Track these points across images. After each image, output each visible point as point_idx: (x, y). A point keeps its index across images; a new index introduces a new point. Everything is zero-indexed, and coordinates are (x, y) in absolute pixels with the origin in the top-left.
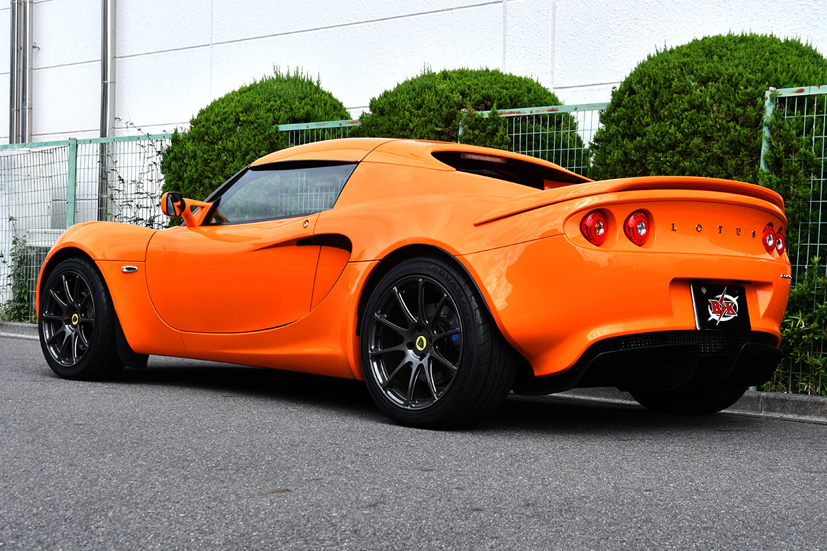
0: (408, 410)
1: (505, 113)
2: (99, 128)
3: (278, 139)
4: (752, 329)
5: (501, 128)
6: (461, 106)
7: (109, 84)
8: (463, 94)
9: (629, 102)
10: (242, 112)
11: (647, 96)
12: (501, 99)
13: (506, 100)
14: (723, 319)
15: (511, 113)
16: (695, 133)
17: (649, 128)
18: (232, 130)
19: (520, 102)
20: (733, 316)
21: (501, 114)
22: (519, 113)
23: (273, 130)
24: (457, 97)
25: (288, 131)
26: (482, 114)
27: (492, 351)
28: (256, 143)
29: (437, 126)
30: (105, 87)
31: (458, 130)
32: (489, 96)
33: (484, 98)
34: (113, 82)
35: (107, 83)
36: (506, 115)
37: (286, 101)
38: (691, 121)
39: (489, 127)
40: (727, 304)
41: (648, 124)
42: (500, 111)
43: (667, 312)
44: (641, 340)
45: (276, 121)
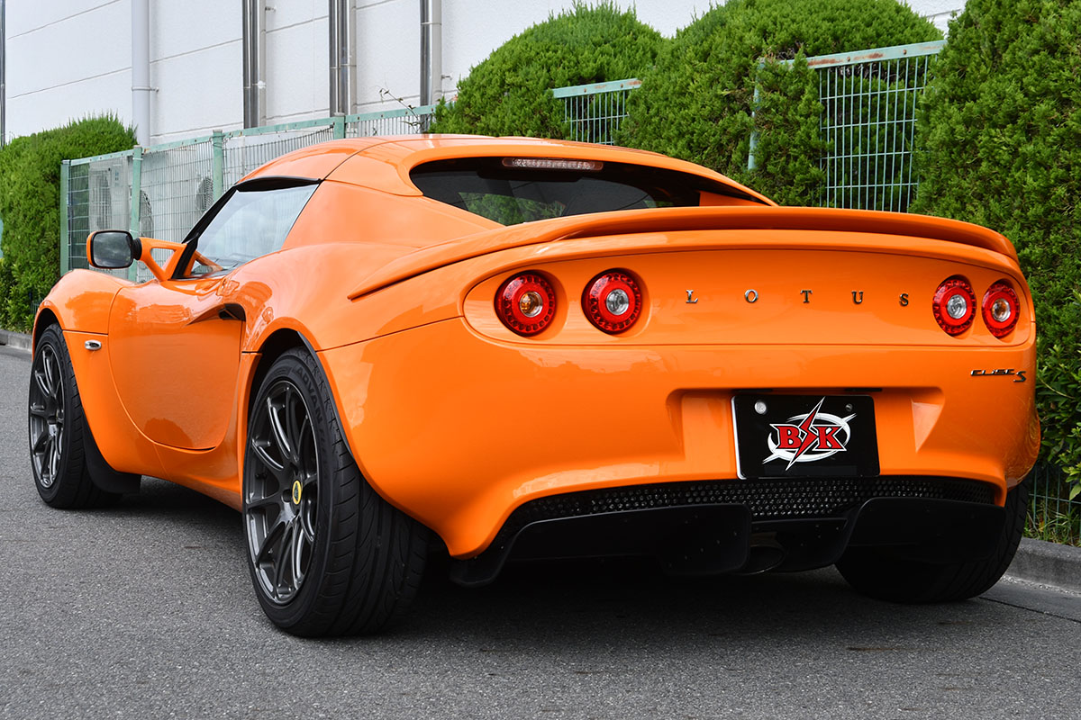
0: (273, 602)
1: (818, 62)
2: (419, 94)
3: (551, 110)
4: (881, 473)
5: (807, 89)
6: (758, 52)
7: (431, 26)
8: (765, 34)
9: (962, 40)
10: (509, 70)
11: (986, 29)
12: (817, 39)
13: (825, 40)
14: (803, 458)
15: (824, 62)
16: (1045, 93)
17: (984, 86)
18: (496, 98)
19: (849, 41)
20: (833, 452)
21: (811, 64)
22: (833, 61)
23: (543, 98)
24: (752, 38)
25: (563, 99)
26: (787, 65)
27: (360, 515)
28: (522, 119)
29: (724, 88)
30: (425, 31)
31: (752, 92)
32: (801, 34)
33: (794, 37)
34: (438, 23)
35: (428, 26)
36: (817, 67)
37: (571, 51)
38: (1042, 73)
39: (792, 87)
40: (822, 430)
41: (984, 79)
42: (809, 59)
43: (673, 447)
44: (645, 496)
45: (551, 84)
